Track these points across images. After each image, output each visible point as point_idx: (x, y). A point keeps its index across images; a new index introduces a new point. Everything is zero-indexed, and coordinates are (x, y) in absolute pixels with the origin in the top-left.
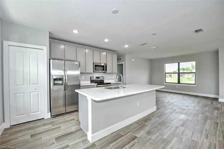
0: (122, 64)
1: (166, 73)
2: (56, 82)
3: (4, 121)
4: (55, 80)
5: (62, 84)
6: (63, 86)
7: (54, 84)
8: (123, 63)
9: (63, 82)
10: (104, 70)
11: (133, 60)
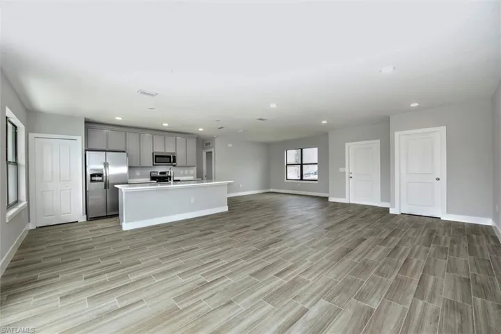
0: (211, 152)
1: (287, 165)
2: (93, 178)
3: (29, 221)
4: (92, 175)
5: (102, 181)
6: (103, 183)
7: (92, 181)
8: (212, 150)
9: (103, 178)
10: (170, 162)
11: (230, 145)
